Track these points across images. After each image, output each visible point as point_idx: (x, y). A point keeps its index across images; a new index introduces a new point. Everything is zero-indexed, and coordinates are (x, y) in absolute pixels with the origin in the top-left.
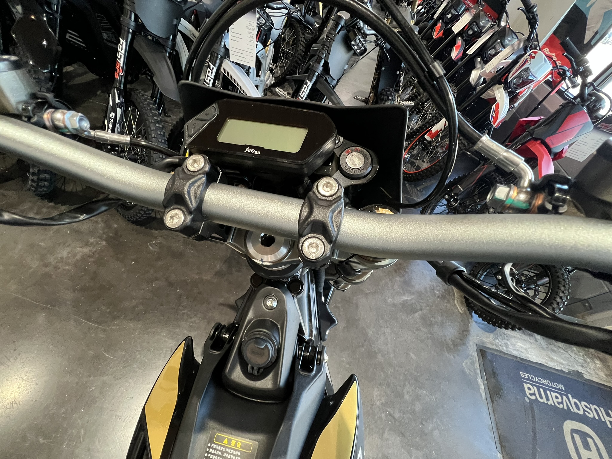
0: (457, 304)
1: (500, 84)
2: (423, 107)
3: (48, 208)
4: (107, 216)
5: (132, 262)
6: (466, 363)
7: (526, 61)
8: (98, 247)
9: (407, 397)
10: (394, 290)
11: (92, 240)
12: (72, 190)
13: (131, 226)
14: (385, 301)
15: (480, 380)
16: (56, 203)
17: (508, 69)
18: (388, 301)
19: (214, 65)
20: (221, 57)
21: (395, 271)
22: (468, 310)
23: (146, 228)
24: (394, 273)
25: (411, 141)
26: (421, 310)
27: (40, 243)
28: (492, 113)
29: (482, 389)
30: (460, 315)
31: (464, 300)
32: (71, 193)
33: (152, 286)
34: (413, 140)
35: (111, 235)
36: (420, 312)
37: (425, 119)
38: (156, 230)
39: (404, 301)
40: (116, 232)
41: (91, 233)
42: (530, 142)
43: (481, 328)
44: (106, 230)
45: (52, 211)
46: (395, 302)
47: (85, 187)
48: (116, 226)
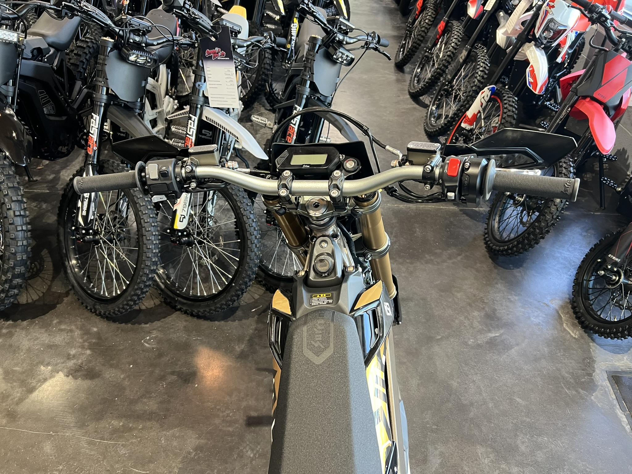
0: (567, 329)
1: (530, 42)
2: (452, 87)
3: (7, 328)
4: (81, 321)
5: (129, 366)
6: (596, 397)
7: (546, 13)
8: (83, 358)
9: (523, 448)
10: (474, 328)
11: (73, 352)
12: (27, 301)
13: (114, 326)
14: (466, 343)
15: (619, 412)
16: (15, 320)
17: (532, 23)
18: (470, 343)
19: (195, 116)
20: (201, 106)
21: (470, 305)
22: (585, 332)
23: (134, 324)
24: (468, 308)
25: (449, 135)
26: (518, 345)
27: (15, 369)
28: (529, 79)
29: (624, 421)
30: (574, 340)
31: (576, 321)
32: (28, 304)
33: (164, 387)
34: (451, 133)
35: (94, 341)
36: (516, 348)
37: (459, 101)
38: (146, 323)
39: (491, 339)
40: (98, 335)
41: (70, 344)
42: (578, 102)
43: (610, 351)
44: (86, 337)
45: (13, 330)
46: (479, 342)
47: (41, 295)
48: (95, 329)
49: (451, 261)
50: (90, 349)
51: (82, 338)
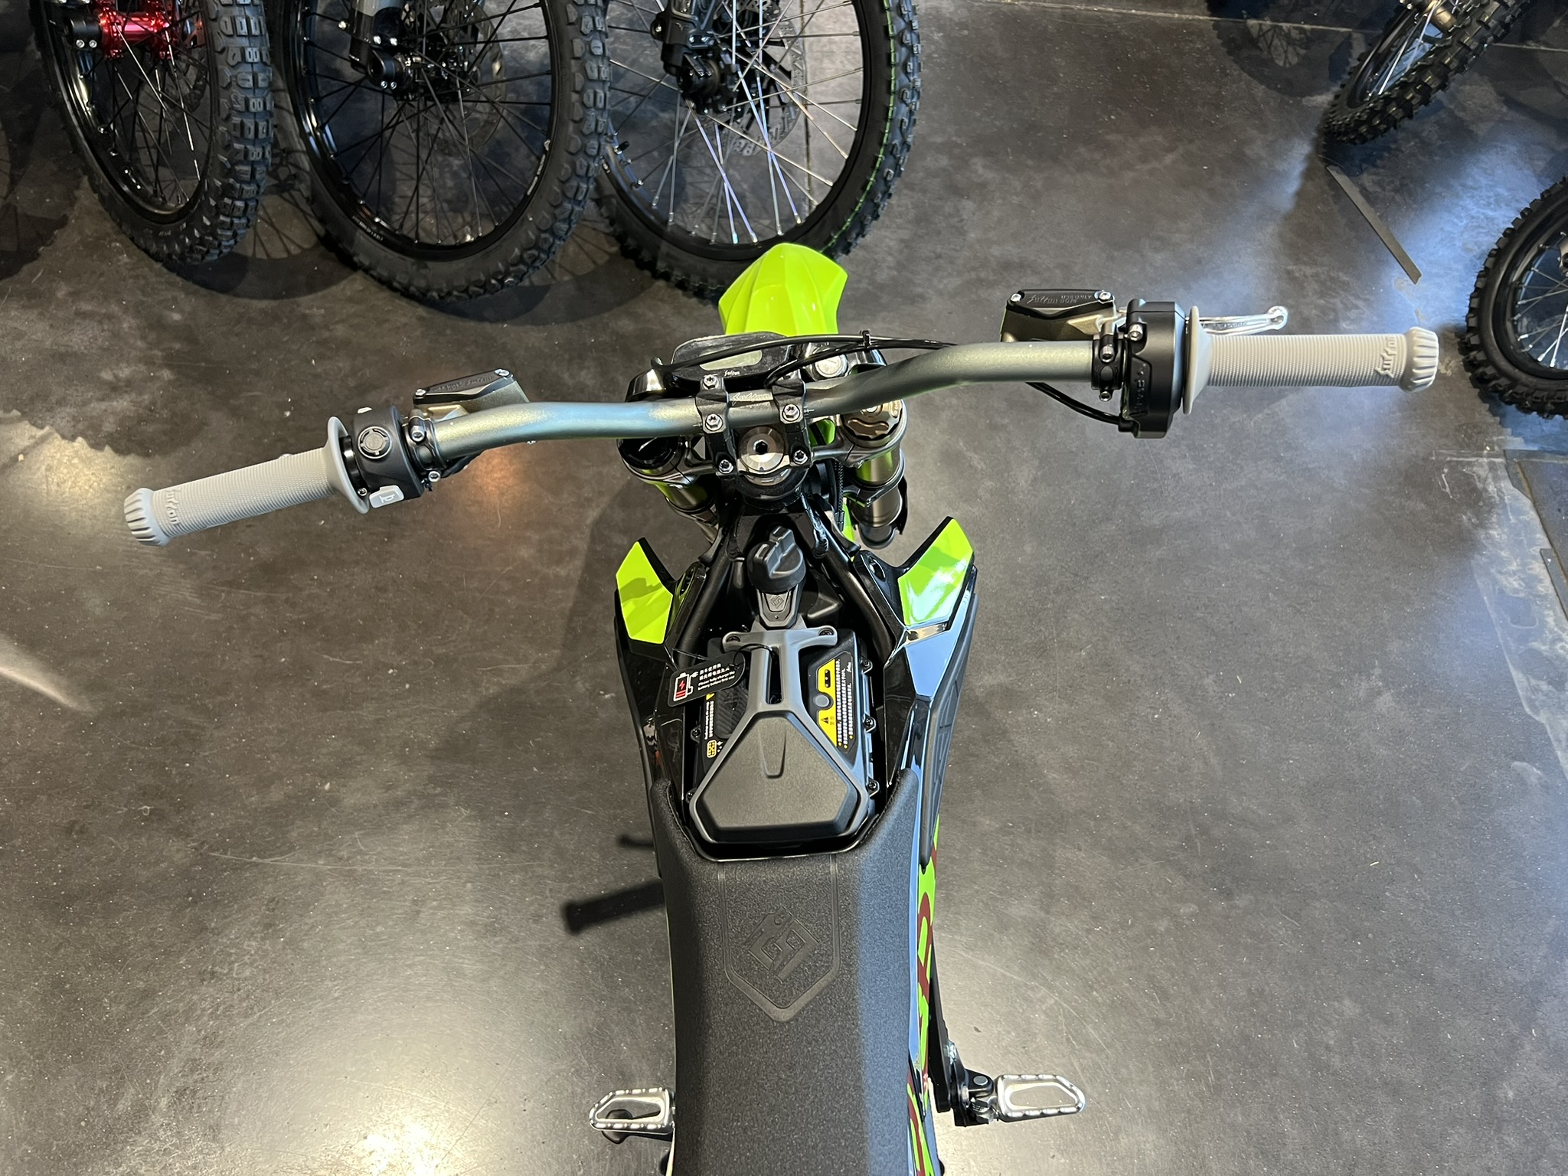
49: (1147, 167)
50: (170, 366)
51: (143, 338)
